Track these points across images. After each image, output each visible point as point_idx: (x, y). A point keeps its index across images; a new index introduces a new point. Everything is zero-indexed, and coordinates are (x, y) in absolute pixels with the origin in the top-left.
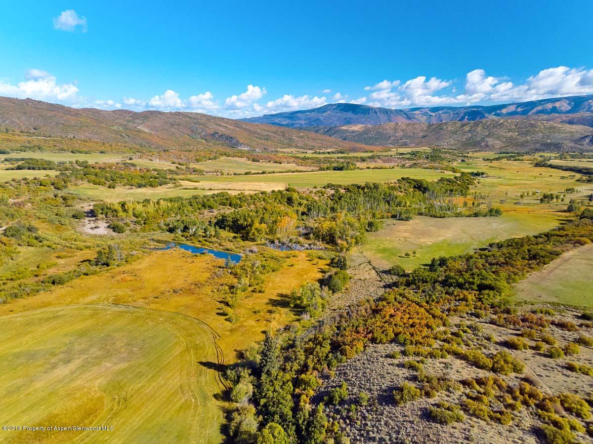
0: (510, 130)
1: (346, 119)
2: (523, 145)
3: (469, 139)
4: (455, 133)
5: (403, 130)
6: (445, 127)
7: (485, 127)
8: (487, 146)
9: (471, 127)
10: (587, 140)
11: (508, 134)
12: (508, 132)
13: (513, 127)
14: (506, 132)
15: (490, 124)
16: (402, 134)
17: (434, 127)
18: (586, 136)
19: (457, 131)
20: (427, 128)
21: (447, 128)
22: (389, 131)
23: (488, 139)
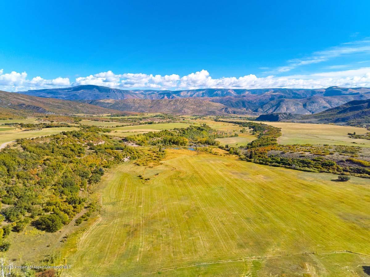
0: (192, 105)
1: (95, 95)
2: (200, 112)
3: (174, 109)
4: (167, 105)
5: (138, 103)
6: (161, 102)
7: (181, 102)
8: (185, 112)
9: (174, 103)
10: (224, 110)
11: (192, 107)
12: (192, 106)
13: (193, 103)
14: (190, 106)
15: (183, 101)
16: (138, 105)
17: (155, 102)
18: (223, 108)
19: (168, 104)
20: (152, 102)
21: (162, 102)
22: (130, 103)
23: (184, 109)
